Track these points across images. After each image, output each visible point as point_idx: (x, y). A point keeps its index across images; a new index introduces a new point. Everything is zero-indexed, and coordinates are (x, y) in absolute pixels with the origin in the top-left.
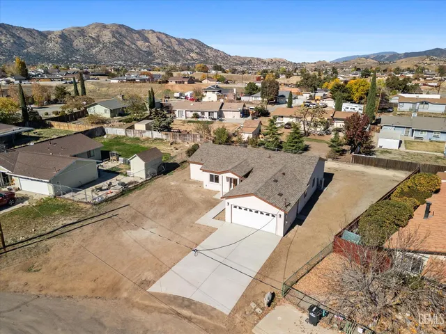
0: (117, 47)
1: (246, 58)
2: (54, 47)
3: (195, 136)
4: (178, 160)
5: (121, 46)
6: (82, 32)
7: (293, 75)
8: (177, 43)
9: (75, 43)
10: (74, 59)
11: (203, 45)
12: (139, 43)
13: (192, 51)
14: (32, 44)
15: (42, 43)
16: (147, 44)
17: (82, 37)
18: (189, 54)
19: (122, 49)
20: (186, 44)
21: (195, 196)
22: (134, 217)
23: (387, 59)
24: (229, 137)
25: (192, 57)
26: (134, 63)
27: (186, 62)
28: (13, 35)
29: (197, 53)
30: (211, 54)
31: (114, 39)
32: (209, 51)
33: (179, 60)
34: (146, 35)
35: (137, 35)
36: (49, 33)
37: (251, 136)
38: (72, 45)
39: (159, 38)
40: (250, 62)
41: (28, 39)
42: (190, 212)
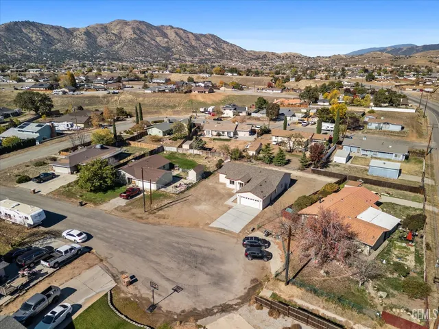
0: (138, 43)
1: (260, 52)
2: (79, 43)
3: (219, 153)
4: (211, 170)
5: (141, 42)
6: (105, 29)
7: (302, 79)
8: (194, 38)
9: (98, 40)
10: (98, 55)
11: (219, 39)
12: (158, 39)
13: (208, 46)
14: (60, 41)
15: (68, 39)
16: (166, 40)
17: (105, 34)
18: (205, 49)
19: (142, 45)
20: (203, 39)
21: (222, 191)
22: (196, 201)
23: (404, 53)
24: (241, 153)
25: (209, 52)
26: (154, 59)
27: (202, 57)
28: (42, 33)
29: (214, 49)
30: (227, 49)
31: (135, 36)
32: (225, 46)
33: (196, 56)
34: (165, 31)
35: (157, 31)
36: (75, 30)
37: (255, 153)
38: (96, 41)
39: (177, 34)
40: (265, 56)
41: (56, 36)
42: (221, 199)
